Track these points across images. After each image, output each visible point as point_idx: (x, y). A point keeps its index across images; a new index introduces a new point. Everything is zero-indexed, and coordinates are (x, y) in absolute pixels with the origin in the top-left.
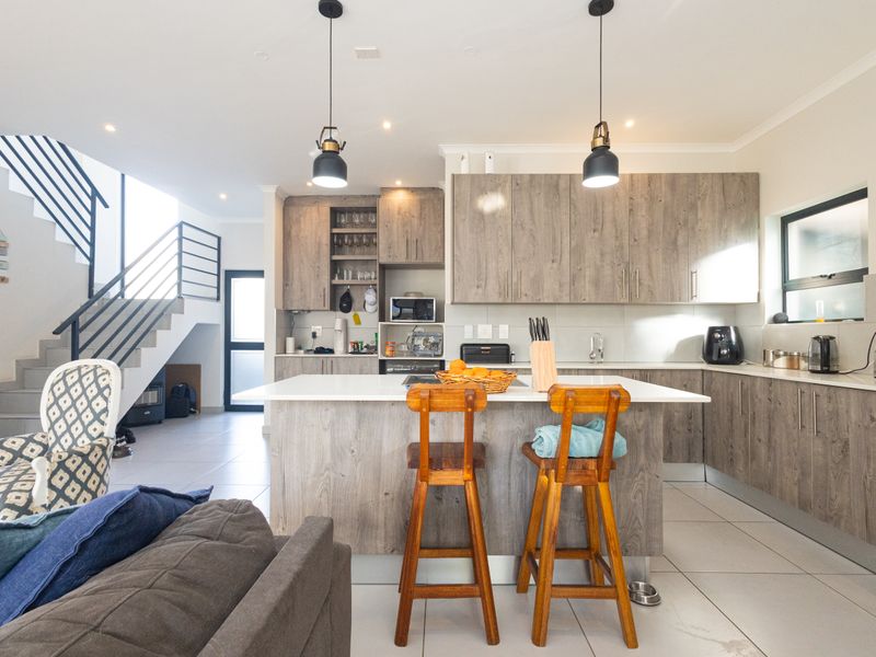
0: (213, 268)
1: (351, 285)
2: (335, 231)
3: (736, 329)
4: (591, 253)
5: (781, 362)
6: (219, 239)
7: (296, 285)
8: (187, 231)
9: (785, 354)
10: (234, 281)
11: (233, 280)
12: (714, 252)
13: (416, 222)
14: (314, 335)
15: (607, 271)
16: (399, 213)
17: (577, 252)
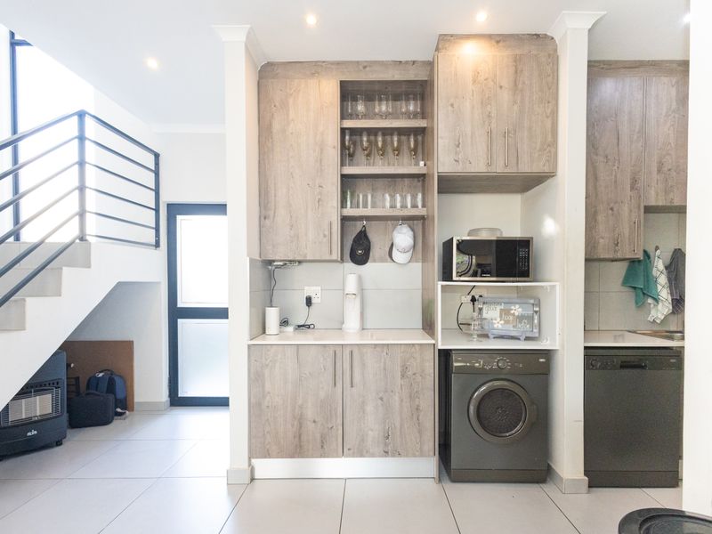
0: (149, 198)
1: (368, 218)
2: (349, 124)
6: (157, 156)
7: (281, 216)
8: (92, 128)
10: (183, 221)
11: (179, 218)
13: (505, 96)
14: (309, 301)
16: (474, 82)
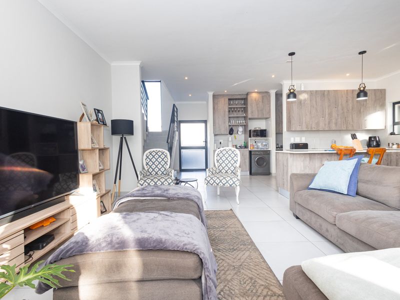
1: (233, 125)
2: (230, 106)
3: (378, 137)
4: (334, 114)
5: (395, 147)
7: (217, 126)
9: (396, 144)
10: (182, 124)
12: (372, 113)
14: (220, 143)
15: (339, 120)
16: (255, 101)
17: (330, 114)
